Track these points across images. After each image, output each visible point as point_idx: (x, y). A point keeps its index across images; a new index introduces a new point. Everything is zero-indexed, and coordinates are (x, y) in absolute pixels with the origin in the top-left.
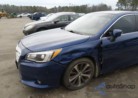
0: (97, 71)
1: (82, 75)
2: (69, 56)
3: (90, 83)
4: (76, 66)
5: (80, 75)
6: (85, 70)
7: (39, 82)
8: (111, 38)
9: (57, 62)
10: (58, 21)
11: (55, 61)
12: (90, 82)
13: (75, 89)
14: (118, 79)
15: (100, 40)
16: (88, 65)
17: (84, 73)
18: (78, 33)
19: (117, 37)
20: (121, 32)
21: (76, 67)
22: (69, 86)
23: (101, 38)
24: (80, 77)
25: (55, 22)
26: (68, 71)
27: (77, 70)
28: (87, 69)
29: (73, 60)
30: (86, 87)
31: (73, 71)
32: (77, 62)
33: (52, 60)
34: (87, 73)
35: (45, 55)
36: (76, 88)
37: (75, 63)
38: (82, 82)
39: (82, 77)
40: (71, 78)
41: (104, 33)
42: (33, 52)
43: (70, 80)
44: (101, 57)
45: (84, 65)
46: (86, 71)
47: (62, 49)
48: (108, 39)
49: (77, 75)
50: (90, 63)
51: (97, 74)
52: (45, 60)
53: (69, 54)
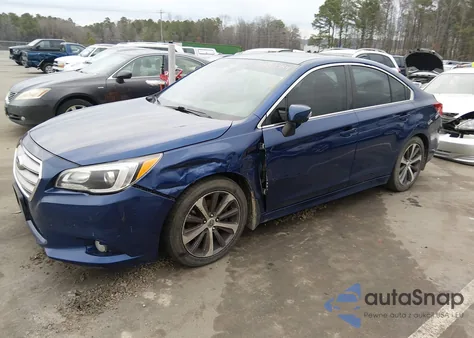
0: (255, 214)
1: (216, 224)
2: (181, 175)
3: (237, 248)
4: (201, 200)
5: (211, 224)
6: (223, 212)
7: (101, 248)
8: (285, 126)
9: (149, 190)
10: (129, 76)
11: (144, 188)
12: (238, 244)
13: (199, 263)
14: (309, 234)
15: (257, 131)
16: (230, 198)
17: (222, 221)
18: (199, 114)
19: (298, 125)
20: (308, 112)
21: (199, 204)
22: (182, 255)
23: (259, 126)
24: (210, 229)
25: (120, 79)
26: (179, 214)
27: (204, 212)
28: (229, 208)
29: (191, 185)
30: (228, 258)
31: (191, 213)
32: (202, 190)
33: (135, 186)
34: (229, 220)
35: (117, 172)
36: (202, 259)
37: (198, 193)
38: (217, 243)
39: (216, 232)
40: (187, 234)
41: (268, 114)
42: (80, 166)
43: (186, 239)
44: (263, 176)
45: (221, 198)
46: (226, 215)
47: (161, 154)
48: (278, 129)
49: (204, 227)
50: (235, 192)
51: (254, 223)
52: (117, 186)
53: (180, 169)
